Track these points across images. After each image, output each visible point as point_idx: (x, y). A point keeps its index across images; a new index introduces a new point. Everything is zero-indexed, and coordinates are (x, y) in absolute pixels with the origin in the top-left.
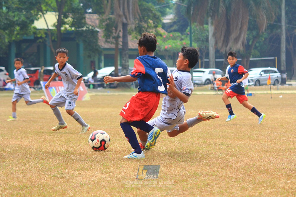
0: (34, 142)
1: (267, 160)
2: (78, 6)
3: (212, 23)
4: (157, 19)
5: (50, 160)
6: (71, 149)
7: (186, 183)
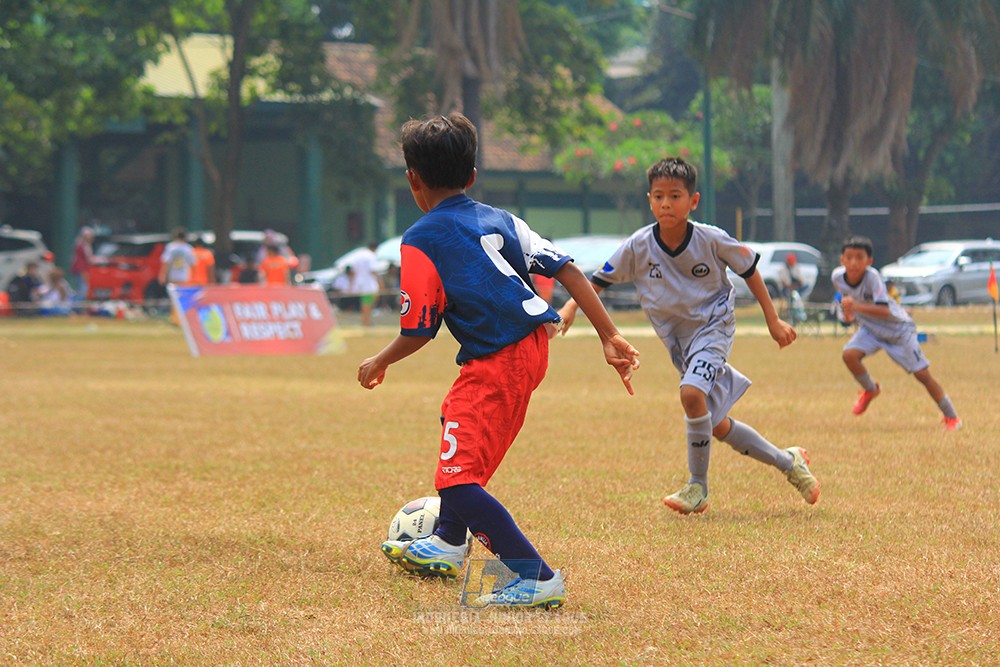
0: (147, 502)
1: (982, 575)
2: (304, 15)
3: (783, 81)
4: (585, 65)
5: (205, 567)
6: (278, 531)
7: (689, 654)
